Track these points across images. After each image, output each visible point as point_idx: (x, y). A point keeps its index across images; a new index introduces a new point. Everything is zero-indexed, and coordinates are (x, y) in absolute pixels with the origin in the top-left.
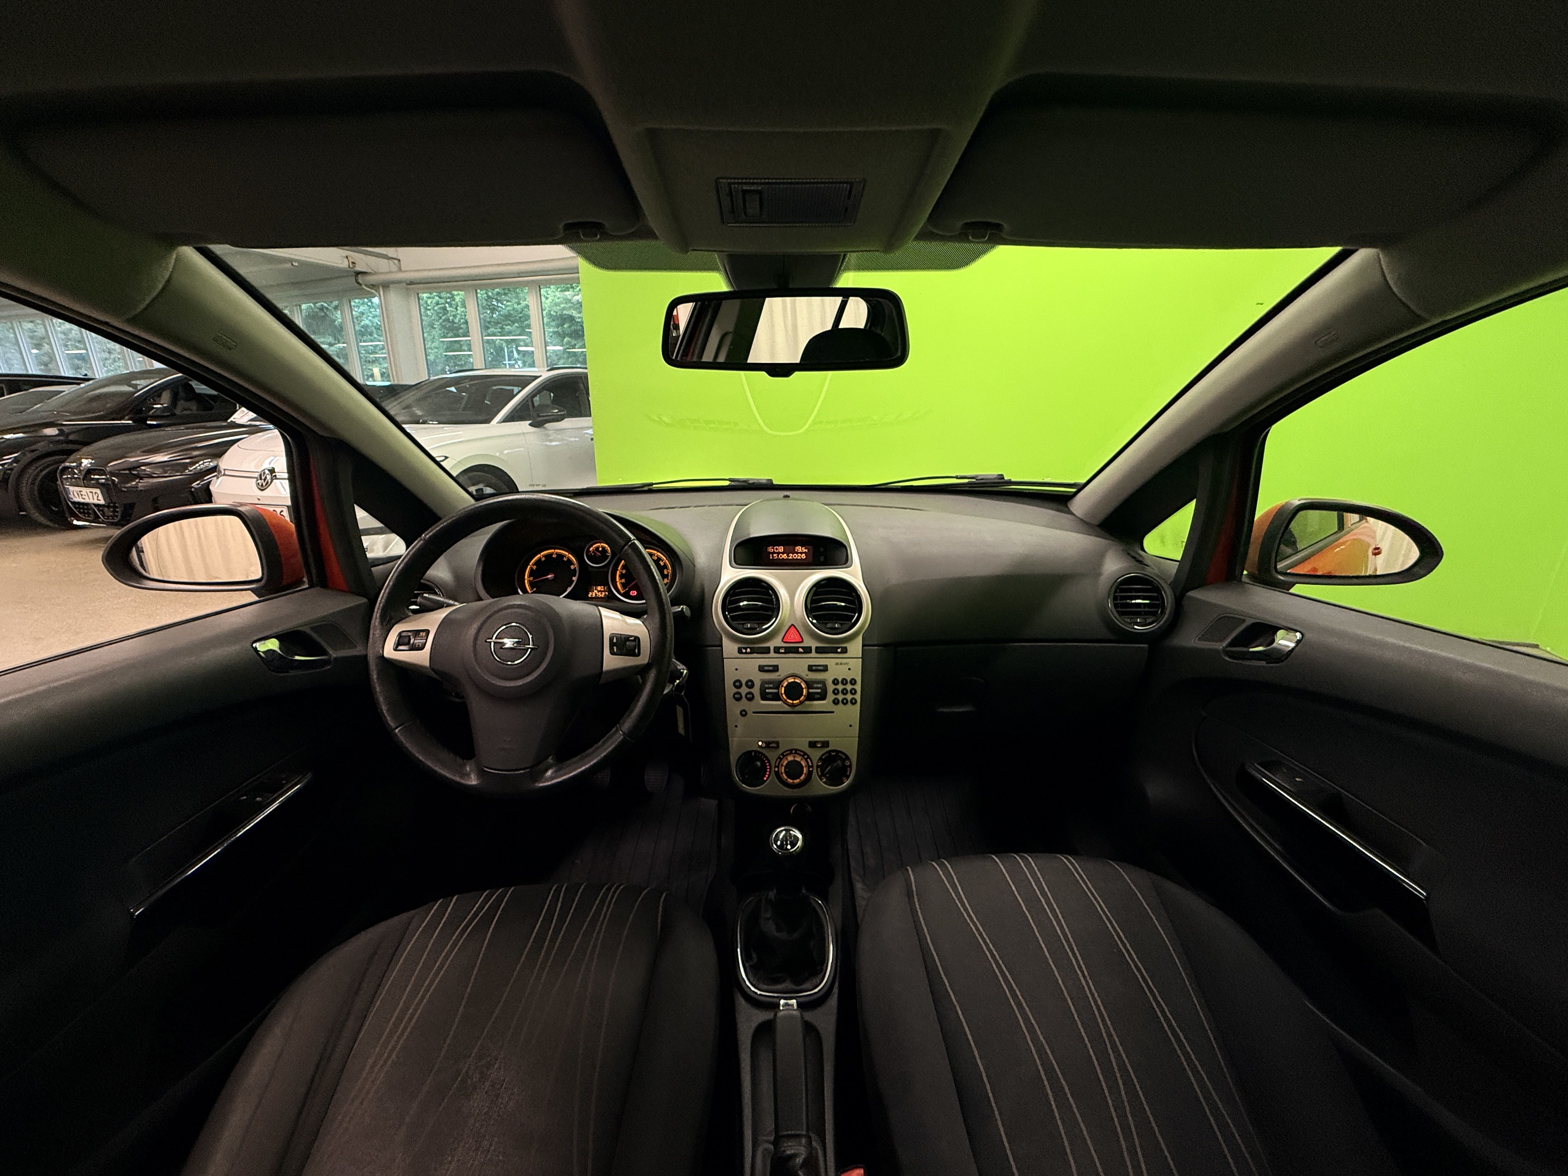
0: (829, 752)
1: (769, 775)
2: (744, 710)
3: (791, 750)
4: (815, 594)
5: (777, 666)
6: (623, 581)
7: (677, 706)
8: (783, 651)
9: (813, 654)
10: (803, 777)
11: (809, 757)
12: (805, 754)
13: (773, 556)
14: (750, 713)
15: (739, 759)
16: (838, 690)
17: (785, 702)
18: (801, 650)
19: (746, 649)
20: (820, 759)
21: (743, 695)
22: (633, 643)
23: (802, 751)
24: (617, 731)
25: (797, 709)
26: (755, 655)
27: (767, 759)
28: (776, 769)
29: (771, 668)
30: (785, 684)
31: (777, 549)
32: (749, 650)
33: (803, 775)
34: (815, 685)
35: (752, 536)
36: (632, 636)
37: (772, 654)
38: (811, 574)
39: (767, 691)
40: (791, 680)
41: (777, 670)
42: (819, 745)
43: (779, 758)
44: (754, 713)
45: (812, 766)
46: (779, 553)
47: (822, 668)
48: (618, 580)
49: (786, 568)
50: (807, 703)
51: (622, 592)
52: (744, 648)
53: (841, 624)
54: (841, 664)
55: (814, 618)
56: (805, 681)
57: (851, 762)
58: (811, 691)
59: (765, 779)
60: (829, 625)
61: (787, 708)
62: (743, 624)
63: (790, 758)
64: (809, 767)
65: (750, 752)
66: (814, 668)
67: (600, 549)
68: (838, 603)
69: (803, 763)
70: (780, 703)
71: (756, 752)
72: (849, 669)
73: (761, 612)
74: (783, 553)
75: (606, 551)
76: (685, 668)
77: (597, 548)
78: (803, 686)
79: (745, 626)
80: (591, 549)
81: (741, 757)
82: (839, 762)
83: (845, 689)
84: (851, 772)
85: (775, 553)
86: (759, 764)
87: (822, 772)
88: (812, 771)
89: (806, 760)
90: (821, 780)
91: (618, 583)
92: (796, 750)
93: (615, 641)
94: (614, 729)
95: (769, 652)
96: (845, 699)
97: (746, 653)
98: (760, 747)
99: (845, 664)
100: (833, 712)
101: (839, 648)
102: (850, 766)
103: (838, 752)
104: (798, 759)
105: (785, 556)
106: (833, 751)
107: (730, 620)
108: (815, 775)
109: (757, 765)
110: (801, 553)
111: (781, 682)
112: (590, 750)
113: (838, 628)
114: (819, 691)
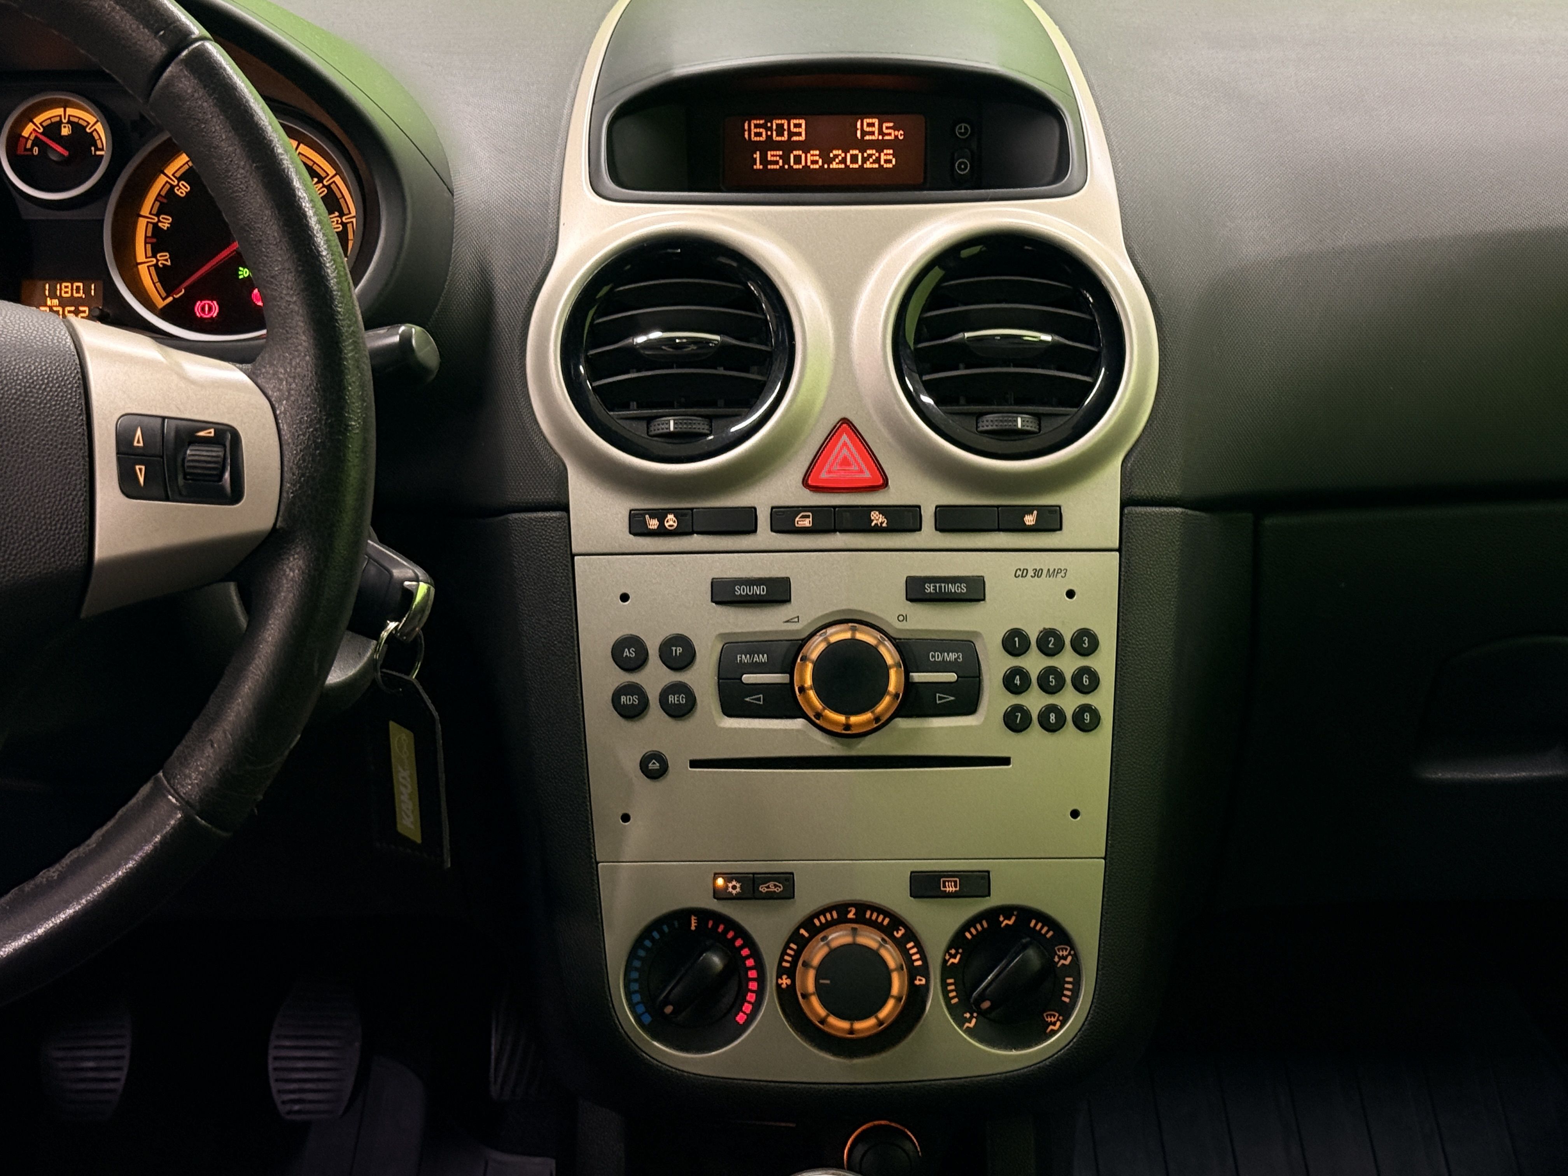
0: (992, 915)
1: (757, 1006)
2: (658, 756)
3: (842, 908)
4: (936, 299)
5: (785, 583)
6: (164, 258)
7: (392, 725)
8: (807, 523)
9: (928, 535)
10: (888, 1010)
11: (911, 935)
12: (897, 921)
13: (764, 161)
14: (678, 764)
15: (639, 942)
16: (1024, 675)
17: (816, 721)
18: (877, 518)
19: (660, 515)
20: (957, 941)
21: (653, 696)
22: (216, 452)
23: (886, 913)
24: (158, 792)
25: (865, 747)
26: (696, 541)
27: (749, 942)
28: (785, 981)
29: (759, 591)
30: (816, 649)
31: (780, 130)
32: (671, 521)
33: (891, 1004)
34: (937, 657)
35: (681, 70)
36: (206, 425)
37: (764, 536)
38: (919, 219)
39: (747, 678)
40: (839, 634)
41: (786, 600)
42: (950, 889)
43: (795, 937)
44: (694, 764)
45: (924, 971)
46: (787, 147)
47: (963, 589)
48: (140, 256)
49: (818, 196)
50: (903, 723)
51: (161, 304)
52: (654, 513)
53: (1038, 416)
54: (1038, 573)
55: (930, 388)
56: (891, 639)
57: (1076, 957)
58: (918, 677)
59: (741, 1018)
60: (989, 422)
61: (825, 746)
62: (649, 420)
63: (839, 937)
64: (913, 973)
65: (684, 915)
66: (930, 589)
67: (65, 131)
68: (1029, 335)
69: (890, 957)
70: (798, 724)
71: (703, 914)
72: (1071, 594)
73: (721, 371)
74: (806, 147)
75: (90, 140)
76: (420, 572)
77: (52, 129)
78: (889, 654)
79: (658, 427)
80: (27, 131)
81: (647, 932)
82: (1031, 953)
83: (1051, 671)
84: (1077, 985)
85: (777, 146)
86: (717, 961)
87: (965, 992)
88: (926, 987)
89: (900, 944)
90: (961, 1022)
91: (143, 270)
92: (862, 907)
93: (138, 440)
94: (145, 789)
95: (752, 530)
96: (1052, 708)
97: (662, 532)
98: (719, 895)
99: (1054, 573)
100: (1006, 761)
101: (1029, 509)
102: (1075, 969)
103: (1025, 914)
104: (869, 939)
105: (812, 159)
106: (1007, 910)
107: (593, 399)
108: (935, 1002)
109: (708, 966)
110: (879, 146)
111: (800, 644)
112: (53, 872)
113: (1023, 433)
114: (952, 677)
